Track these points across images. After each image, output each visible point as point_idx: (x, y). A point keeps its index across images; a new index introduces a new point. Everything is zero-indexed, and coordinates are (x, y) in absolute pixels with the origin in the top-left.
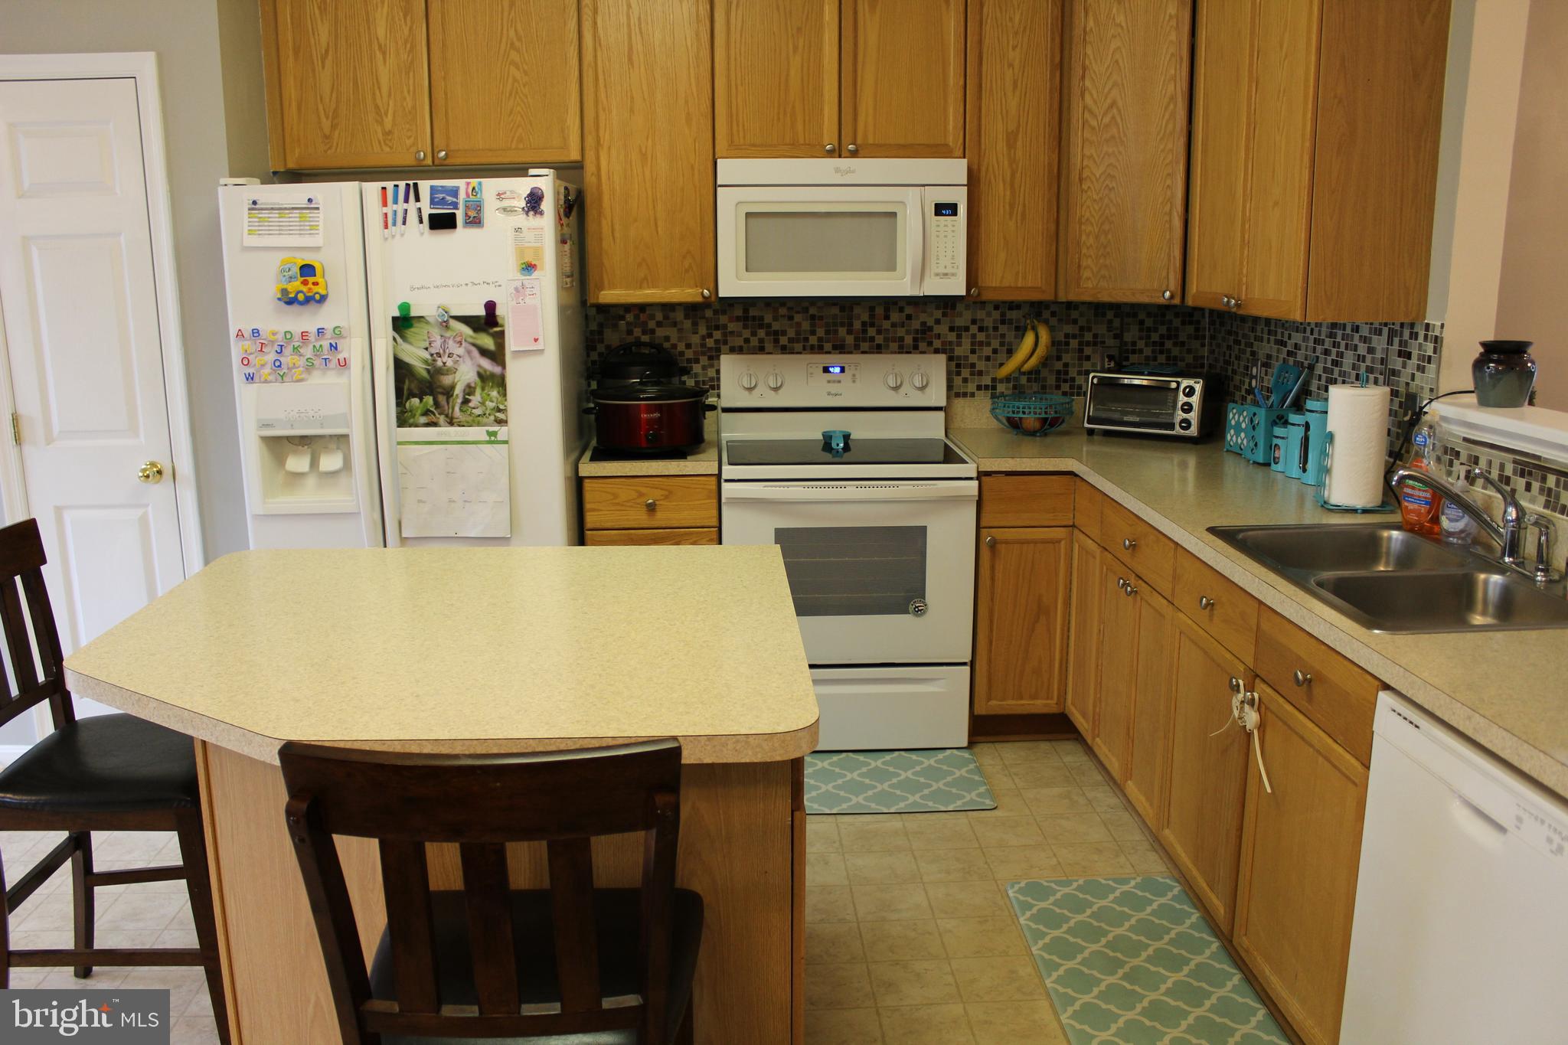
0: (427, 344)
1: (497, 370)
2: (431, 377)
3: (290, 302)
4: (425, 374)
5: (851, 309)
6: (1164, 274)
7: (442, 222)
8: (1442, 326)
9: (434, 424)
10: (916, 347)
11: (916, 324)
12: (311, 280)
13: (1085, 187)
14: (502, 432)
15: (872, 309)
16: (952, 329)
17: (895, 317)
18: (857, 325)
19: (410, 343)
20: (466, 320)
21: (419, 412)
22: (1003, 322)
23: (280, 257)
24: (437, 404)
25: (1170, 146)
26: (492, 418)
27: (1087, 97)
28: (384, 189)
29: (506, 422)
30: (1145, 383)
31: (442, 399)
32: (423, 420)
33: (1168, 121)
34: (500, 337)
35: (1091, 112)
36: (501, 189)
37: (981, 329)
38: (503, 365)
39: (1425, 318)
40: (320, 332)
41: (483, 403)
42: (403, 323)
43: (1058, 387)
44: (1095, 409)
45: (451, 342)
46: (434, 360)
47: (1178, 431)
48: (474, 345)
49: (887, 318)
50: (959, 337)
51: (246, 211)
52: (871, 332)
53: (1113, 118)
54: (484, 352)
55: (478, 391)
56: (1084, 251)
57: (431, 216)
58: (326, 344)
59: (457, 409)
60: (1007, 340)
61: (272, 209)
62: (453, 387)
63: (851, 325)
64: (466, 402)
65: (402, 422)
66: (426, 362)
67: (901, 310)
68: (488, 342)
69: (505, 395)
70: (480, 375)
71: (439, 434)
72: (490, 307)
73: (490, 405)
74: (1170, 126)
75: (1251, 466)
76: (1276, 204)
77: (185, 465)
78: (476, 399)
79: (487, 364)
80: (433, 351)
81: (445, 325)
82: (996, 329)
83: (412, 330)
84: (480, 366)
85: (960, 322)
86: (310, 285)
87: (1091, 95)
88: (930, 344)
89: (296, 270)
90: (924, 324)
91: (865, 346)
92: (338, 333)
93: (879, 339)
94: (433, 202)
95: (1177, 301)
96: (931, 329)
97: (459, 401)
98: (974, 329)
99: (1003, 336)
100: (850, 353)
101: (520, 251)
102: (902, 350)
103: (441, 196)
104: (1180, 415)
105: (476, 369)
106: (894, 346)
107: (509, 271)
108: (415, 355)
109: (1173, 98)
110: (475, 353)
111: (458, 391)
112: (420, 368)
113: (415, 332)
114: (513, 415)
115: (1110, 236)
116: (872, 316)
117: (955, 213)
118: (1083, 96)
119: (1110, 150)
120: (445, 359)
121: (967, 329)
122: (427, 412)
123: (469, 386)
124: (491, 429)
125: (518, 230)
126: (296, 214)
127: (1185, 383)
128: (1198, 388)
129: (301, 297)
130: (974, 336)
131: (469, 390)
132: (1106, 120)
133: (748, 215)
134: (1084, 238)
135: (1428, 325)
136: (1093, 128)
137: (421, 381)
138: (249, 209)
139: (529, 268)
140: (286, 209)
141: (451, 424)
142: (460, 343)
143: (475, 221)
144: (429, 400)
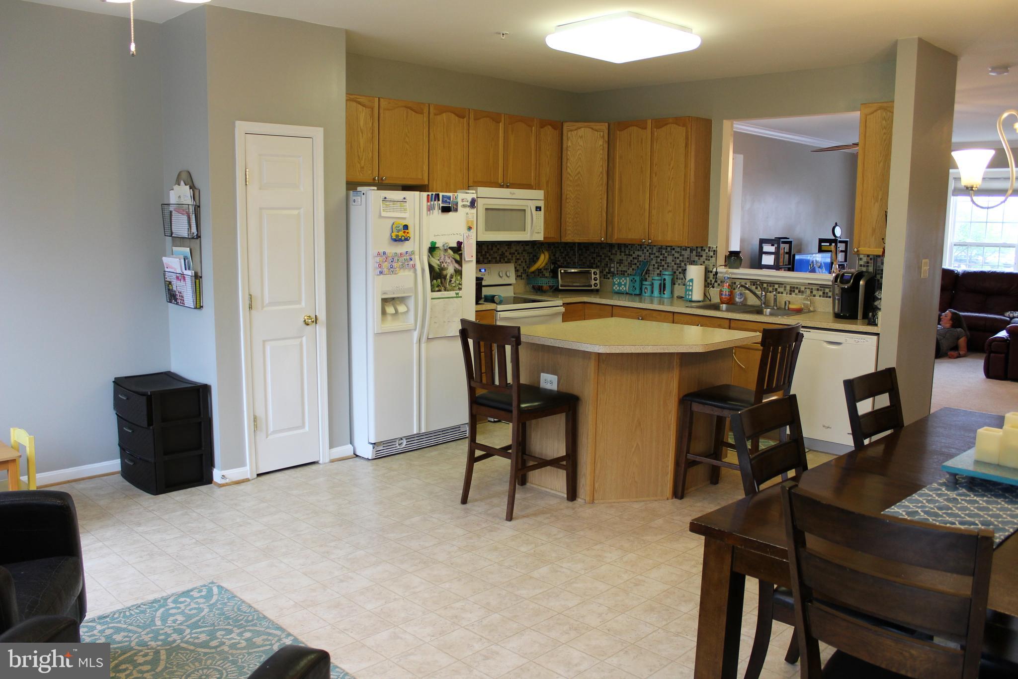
0: (439, 258)
1: (460, 268)
2: (440, 271)
3: (395, 240)
4: (438, 270)
5: (482, 246)
6: (599, 232)
7: (446, 210)
8: (717, 247)
9: (439, 291)
10: (500, 261)
11: (500, 252)
12: (407, 231)
13: (568, 201)
14: (461, 293)
15: (488, 246)
16: (510, 254)
17: (495, 249)
18: (484, 253)
19: (434, 258)
20: (451, 248)
21: (436, 286)
22: (524, 251)
23: (392, 221)
24: (441, 283)
25: (601, 188)
26: (458, 287)
27: (568, 169)
28: (428, 195)
29: (461, 289)
30: (576, 271)
31: (443, 280)
32: (437, 289)
33: (600, 181)
34: (461, 255)
35: (570, 175)
36: (463, 198)
37: (518, 254)
38: (461, 266)
39: (707, 245)
40: (407, 252)
41: (455, 282)
42: (432, 249)
43: (539, 275)
44: (562, 282)
45: (446, 257)
46: (441, 265)
47: (593, 287)
48: (453, 258)
49: (492, 250)
50: (512, 257)
51: (381, 202)
52: (488, 255)
53: (579, 178)
54: (457, 261)
55: (454, 277)
56: (568, 224)
57: (442, 207)
58: (408, 258)
59: (447, 284)
60: (525, 258)
61: (390, 201)
62: (446, 275)
63: (481, 252)
64: (450, 281)
65: (432, 291)
66: (438, 265)
67: (496, 246)
68: (458, 257)
69: (462, 278)
70: (455, 270)
71: (442, 295)
72: (460, 244)
73: (458, 282)
74: (601, 182)
75: (633, 296)
76: (670, 211)
77: (322, 317)
78: (453, 280)
79: (457, 266)
80: (441, 261)
81: (446, 250)
82: (522, 253)
83: (435, 252)
84: (455, 267)
85: (512, 251)
86: (406, 234)
87: (570, 169)
88: (504, 259)
89: (401, 227)
90: (502, 252)
91: (486, 261)
92: (413, 253)
93: (490, 259)
94: (443, 202)
95: (605, 242)
96: (504, 253)
97: (448, 281)
98: (516, 253)
99: (524, 256)
100: (481, 264)
101: (468, 222)
102: (497, 262)
103: (445, 199)
104: (593, 282)
105: (454, 268)
106: (494, 260)
107: (463, 229)
108: (435, 263)
109: (602, 173)
110: (454, 262)
111: (448, 277)
112: (436, 267)
113: (437, 253)
114: (464, 287)
115: (578, 219)
116: (488, 249)
117: (540, 210)
118: (567, 169)
119: (578, 189)
120: (444, 264)
121: (514, 254)
122: (438, 286)
123: (451, 275)
124: (457, 292)
125: (467, 214)
126: (399, 204)
127: (593, 271)
128: (598, 272)
129: (403, 238)
130: (516, 256)
131: (452, 277)
132: (576, 178)
133: (487, 209)
134: (567, 219)
135: (710, 247)
136: (571, 181)
137: (437, 273)
138: (383, 201)
139: (470, 228)
140: (395, 201)
141: (445, 290)
142: (449, 258)
143: (456, 210)
144: (439, 280)
